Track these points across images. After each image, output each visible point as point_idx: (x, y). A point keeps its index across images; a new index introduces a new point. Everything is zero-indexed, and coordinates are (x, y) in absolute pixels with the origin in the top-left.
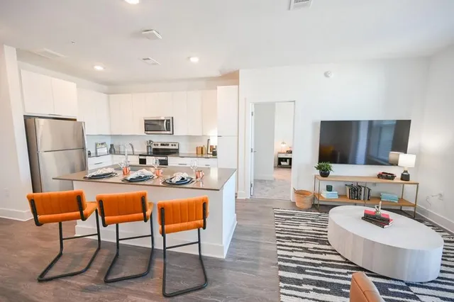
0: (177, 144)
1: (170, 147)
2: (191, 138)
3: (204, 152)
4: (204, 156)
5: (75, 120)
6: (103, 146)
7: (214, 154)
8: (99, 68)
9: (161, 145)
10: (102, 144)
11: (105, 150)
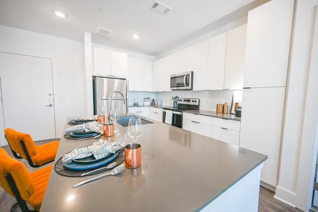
0: (197, 101)
1: (191, 103)
2: (213, 93)
3: (225, 112)
4: (225, 116)
5: (125, 79)
6: (148, 100)
7: (238, 114)
8: (136, 37)
9: (185, 101)
10: (148, 98)
11: (148, 103)
